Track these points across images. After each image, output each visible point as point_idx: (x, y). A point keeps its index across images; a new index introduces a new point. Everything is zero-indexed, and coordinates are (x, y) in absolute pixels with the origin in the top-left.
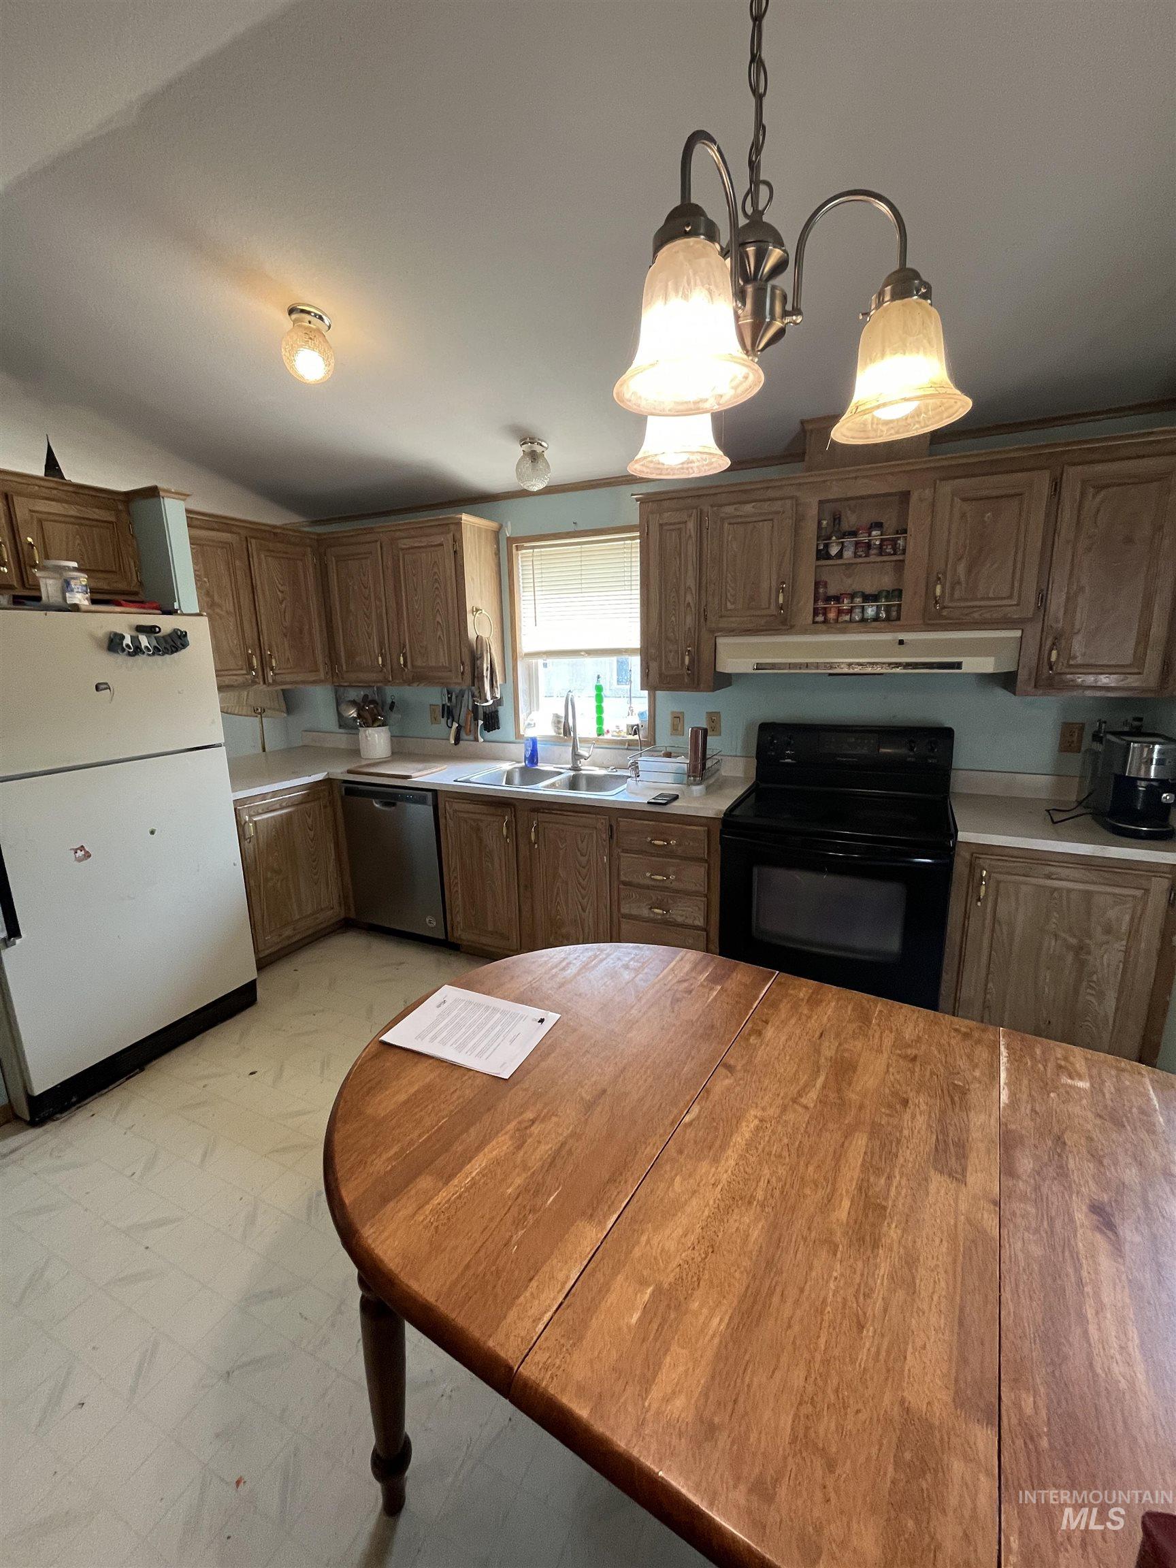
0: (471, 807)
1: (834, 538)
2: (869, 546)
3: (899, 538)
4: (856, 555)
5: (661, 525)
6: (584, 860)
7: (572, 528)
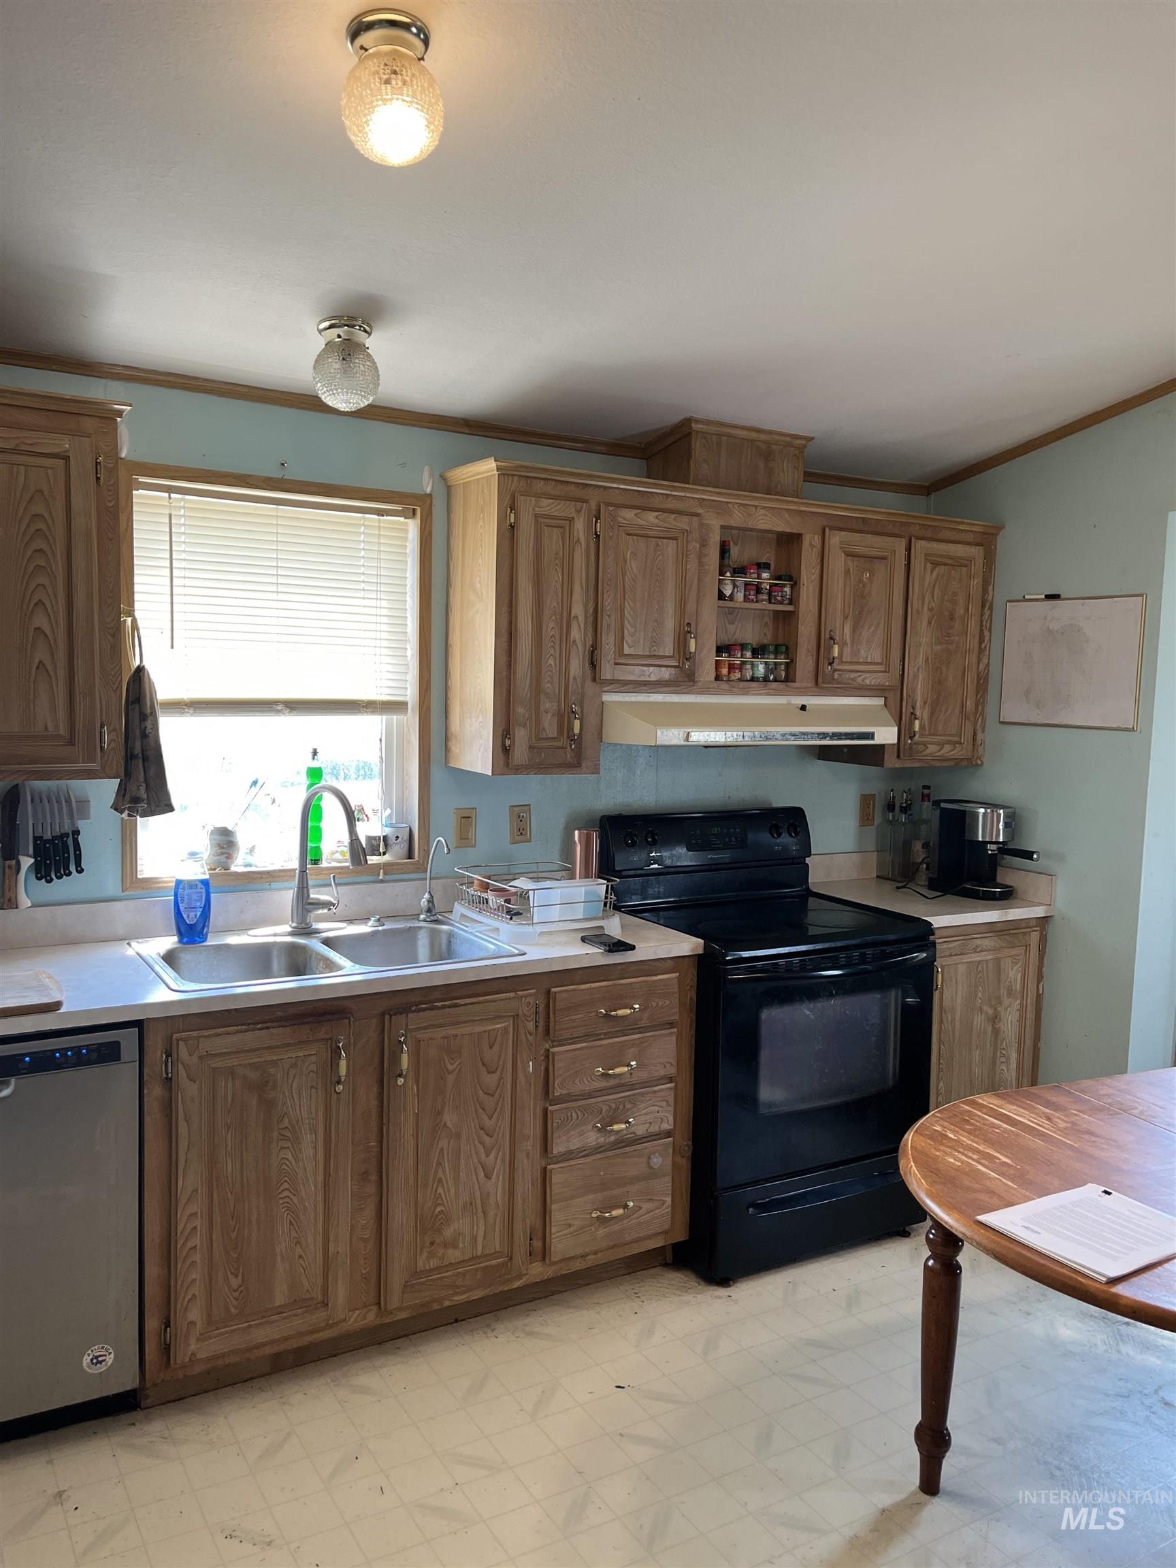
0: (250, 1038)
1: (728, 574)
2: (758, 590)
3: (784, 586)
4: (746, 599)
5: (536, 516)
6: (491, 1080)
7: (276, 473)
